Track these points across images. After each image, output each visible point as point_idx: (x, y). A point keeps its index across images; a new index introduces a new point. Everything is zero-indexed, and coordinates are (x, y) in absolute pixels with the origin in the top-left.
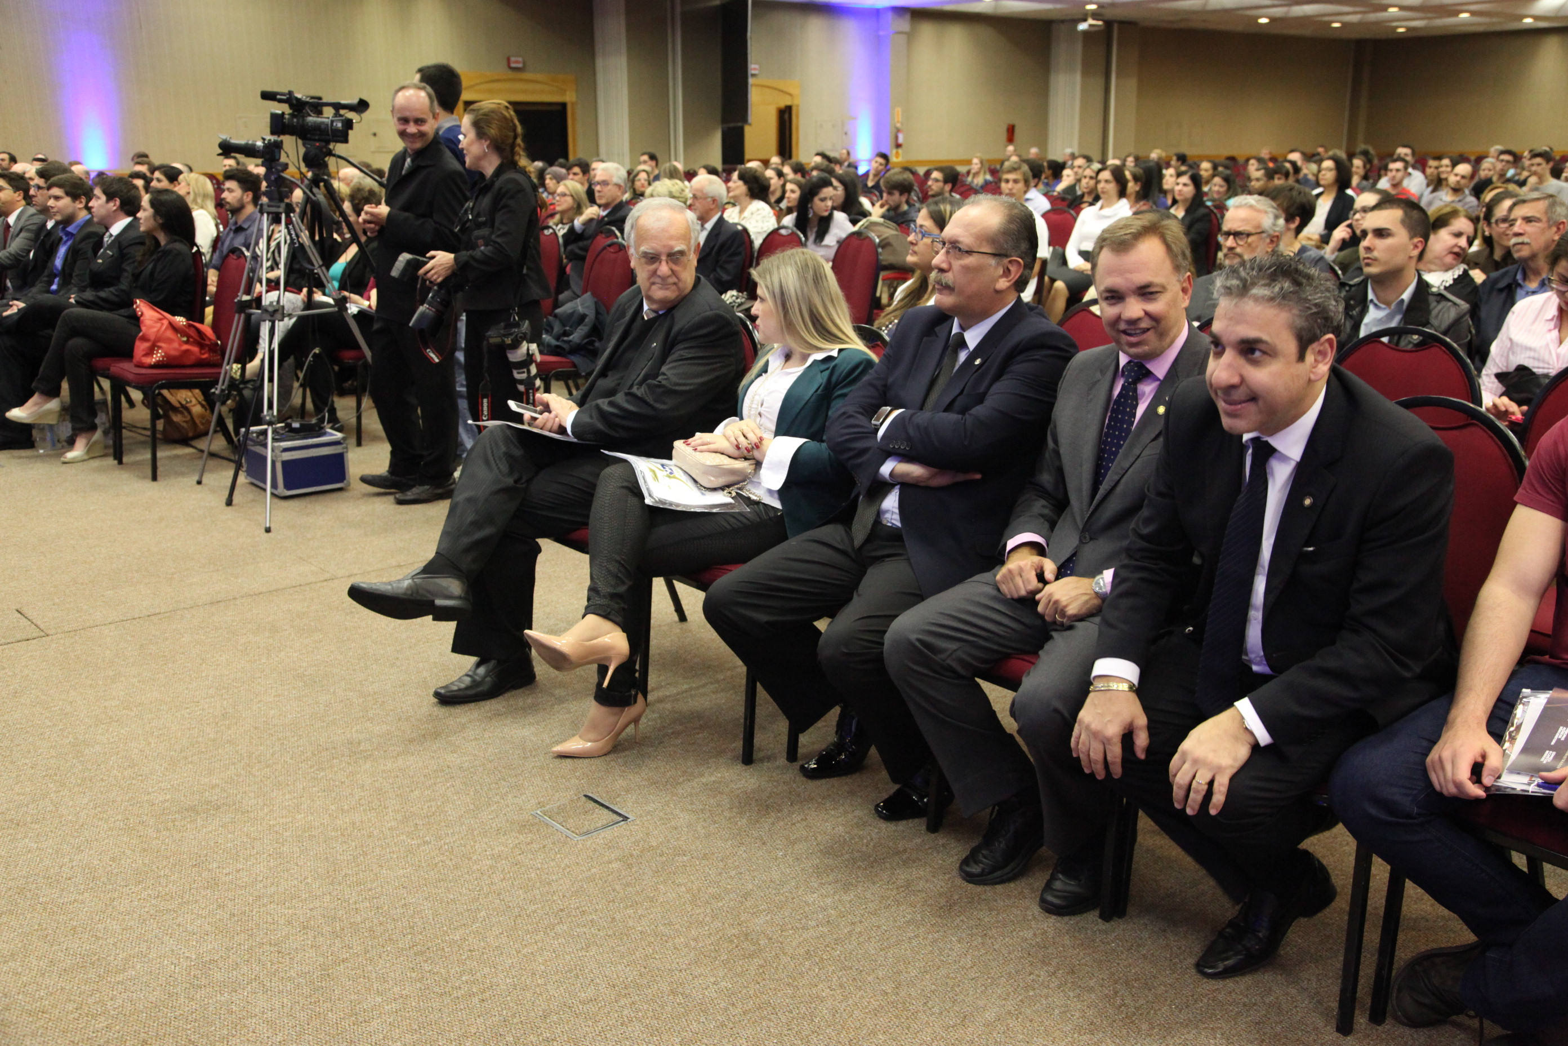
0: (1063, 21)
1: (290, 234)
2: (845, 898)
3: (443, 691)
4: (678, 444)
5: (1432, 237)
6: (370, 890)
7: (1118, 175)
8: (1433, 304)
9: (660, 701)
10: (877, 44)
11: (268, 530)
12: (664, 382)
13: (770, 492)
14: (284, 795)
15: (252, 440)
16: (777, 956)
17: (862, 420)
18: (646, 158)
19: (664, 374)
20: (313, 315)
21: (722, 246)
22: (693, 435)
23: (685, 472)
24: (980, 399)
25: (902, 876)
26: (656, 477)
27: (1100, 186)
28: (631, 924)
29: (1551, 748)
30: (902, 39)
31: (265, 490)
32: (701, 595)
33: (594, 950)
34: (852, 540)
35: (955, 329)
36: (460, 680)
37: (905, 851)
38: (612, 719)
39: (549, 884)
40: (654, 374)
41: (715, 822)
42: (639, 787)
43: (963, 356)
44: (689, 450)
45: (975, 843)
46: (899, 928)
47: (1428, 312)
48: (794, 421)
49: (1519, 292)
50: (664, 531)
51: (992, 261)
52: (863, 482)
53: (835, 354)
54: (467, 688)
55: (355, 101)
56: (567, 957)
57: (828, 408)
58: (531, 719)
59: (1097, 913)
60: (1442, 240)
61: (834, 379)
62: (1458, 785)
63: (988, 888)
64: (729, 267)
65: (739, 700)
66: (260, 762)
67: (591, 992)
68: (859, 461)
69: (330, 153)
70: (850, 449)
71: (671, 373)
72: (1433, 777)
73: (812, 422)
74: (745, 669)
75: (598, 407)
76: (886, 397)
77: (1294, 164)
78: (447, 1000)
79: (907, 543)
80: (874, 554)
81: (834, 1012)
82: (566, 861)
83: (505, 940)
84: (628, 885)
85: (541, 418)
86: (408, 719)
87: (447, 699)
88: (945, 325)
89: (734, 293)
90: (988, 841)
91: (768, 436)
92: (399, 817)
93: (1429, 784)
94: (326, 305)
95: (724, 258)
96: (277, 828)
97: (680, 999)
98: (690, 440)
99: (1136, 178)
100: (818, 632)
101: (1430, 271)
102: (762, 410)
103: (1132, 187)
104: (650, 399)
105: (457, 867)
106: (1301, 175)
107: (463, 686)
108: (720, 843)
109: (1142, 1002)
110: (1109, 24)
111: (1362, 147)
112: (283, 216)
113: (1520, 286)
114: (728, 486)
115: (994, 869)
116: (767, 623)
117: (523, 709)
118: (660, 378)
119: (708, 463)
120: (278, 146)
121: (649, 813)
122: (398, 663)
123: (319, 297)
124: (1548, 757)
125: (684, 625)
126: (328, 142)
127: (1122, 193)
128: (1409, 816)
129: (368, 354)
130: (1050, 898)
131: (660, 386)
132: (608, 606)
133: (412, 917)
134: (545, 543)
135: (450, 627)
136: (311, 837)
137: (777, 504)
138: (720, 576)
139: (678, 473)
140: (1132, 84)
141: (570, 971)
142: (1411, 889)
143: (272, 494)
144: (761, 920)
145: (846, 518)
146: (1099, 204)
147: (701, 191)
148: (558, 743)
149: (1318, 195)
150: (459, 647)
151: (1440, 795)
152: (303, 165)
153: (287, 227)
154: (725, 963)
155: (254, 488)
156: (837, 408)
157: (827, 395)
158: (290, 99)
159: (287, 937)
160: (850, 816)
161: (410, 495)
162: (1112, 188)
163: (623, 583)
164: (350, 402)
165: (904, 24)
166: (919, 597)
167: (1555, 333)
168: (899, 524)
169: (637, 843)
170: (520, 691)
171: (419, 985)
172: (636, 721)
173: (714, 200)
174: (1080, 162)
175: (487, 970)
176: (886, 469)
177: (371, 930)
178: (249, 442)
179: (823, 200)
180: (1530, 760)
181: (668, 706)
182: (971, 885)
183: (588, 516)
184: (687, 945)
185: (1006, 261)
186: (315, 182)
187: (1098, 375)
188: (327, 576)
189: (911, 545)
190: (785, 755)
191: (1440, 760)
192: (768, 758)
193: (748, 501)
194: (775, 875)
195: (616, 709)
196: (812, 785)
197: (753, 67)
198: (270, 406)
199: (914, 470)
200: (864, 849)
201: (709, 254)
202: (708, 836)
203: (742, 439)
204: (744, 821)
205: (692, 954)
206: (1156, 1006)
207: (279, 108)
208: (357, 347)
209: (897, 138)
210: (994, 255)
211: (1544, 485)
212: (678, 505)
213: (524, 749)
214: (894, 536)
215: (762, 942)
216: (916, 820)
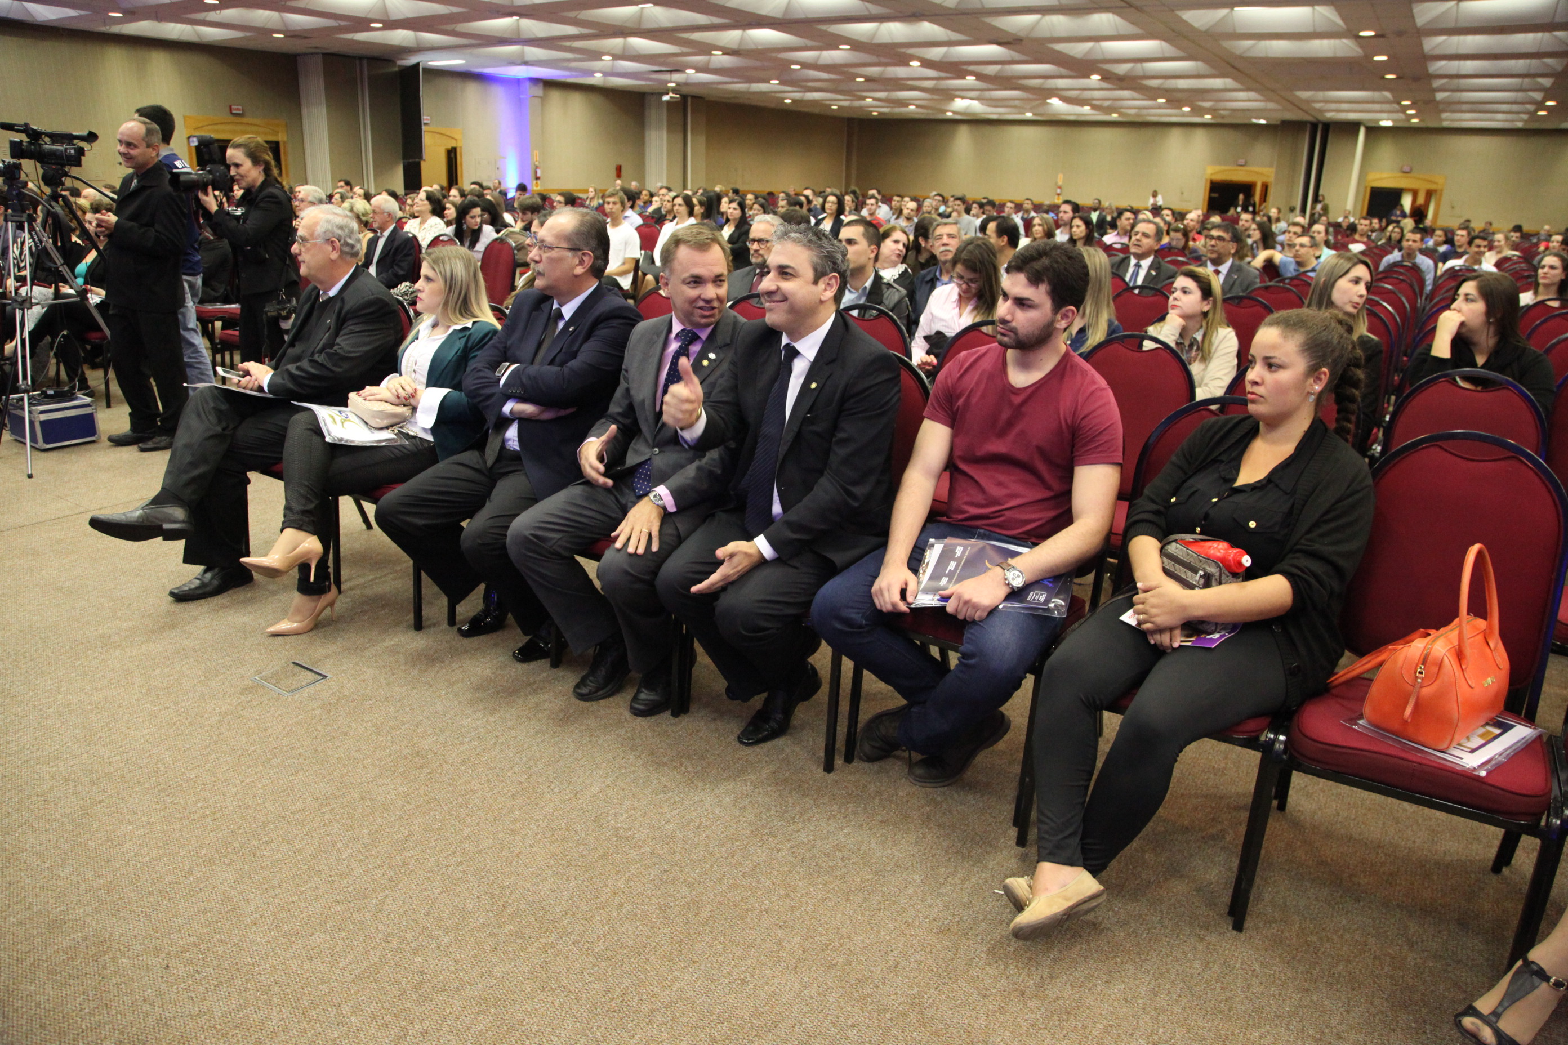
0: (652, 94)
1: (34, 240)
2: (492, 719)
3: (176, 591)
4: (352, 396)
5: (882, 245)
6: (121, 747)
7: (688, 201)
8: (884, 289)
9: (351, 589)
10: (519, 104)
11: (30, 476)
12: (339, 351)
13: (425, 430)
14: (46, 681)
15: (12, 405)
16: (441, 765)
17: (488, 373)
18: (342, 184)
19: (338, 344)
20: (60, 304)
21: (397, 249)
22: (363, 388)
23: (358, 416)
24: (574, 355)
25: (533, 700)
26: (335, 422)
27: (676, 208)
28: (330, 753)
29: (946, 576)
30: (538, 101)
31: (25, 444)
32: (374, 507)
33: (301, 775)
34: (485, 462)
35: (555, 306)
36: (190, 582)
37: (535, 682)
38: (313, 604)
39: (265, 730)
40: (331, 344)
41: (394, 674)
42: (335, 653)
43: (561, 325)
44: (360, 399)
45: (584, 673)
46: (530, 737)
47: (882, 295)
48: (441, 375)
49: (938, 283)
50: (342, 462)
51: (569, 254)
52: (491, 419)
53: (469, 325)
54: (197, 588)
55: (85, 133)
56: (281, 782)
57: (466, 366)
58: (250, 609)
59: (669, 712)
60: (889, 247)
61: (470, 344)
62: (894, 605)
63: (594, 703)
64: (403, 264)
65: (409, 583)
66: (25, 657)
67: (299, 805)
68: (488, 403)
69: (66, 175)
70: (481, 395)
71: (345, 344)
72: (876, 601)
73: (454, 376)
74: (411, 562)
75: (287, 370)
76: (507, 355)
77: (807, 197)
78: (185, 822)
79: (524, 461)
80: (502, 471)
81: (483, 799)
82: (279, 712)
83: (231, 774)
84: (327, 725)
85: (244, 381)
86: (150, 616)
87: (181, 597)
88: (547, 304)
89: (408, 284)
90: (593, 671)
91: (421, 387)
92: (144, 690)
93: (873, 604)
94: (69, 296)
95: (399, 258)
96: (41, 707)
97: (368, 803)
98: (361, 392)
99: (701, 203)
100: (463, 528)
101: (884, 268)
102: (416, 368)
103: (698, 209)
104: (329, 365)
105: (192, 724)
106: (812, 206)
107: (193, 586)
108: (398, 689)
109: (699, 768)
110: (684, 97)
111: (853, 188)
112: (26, 225)
113: (938, 279)
114: (392, 426)
115: (598, 689)
116: (425, 526)
117: (243, 602)
118: (335, 348)
119: (375, 409)
120: (18, 167)
121: (343, 671)
122: (142, 574)
123: (66, 290)
124: (944, 581)
125: (370, 532)
126: (63, 166)
127: (691, 214)
128: (860, 627)
129: (108, 332)
130: (637, 706)
131: (336, 354)
132: (300, 520)
133: (156, 764)
134: (252, 475)
135: (180, 545)
136: (70, 712)
137: (430, 438)
138: (385, 493)
139: (352, 417)
140: (702, 139)
141: (283, 791)
142: (867, 674)
143: (31, 447)
144: (429, 740)
145: (480, 446)
146: (675, 221)
147: (379, 207)
148: (271, 625)
149: (823, 219)
150: (189, 558)
151: (881, 611)
152: (42, 184)
153: (30, 232)
154: (402, 774)
155: (18, 444)
156: (472, 365)
157: (464, 356)
158: (26, 129)
159: (52, 788)
160: (495, 662)
161: (150, 444)
162: (684, 210)
163: (312, 502)
164: (100, 373)
165: (538, 91)
166: (533, 500)
167: (957, 310)
168: (518, 448)
169: (334, 694)
170: (241, 588)
171: (162, 813)
172: (331, 604)
173: (389, 215)
174: (664, 191)
175: (217, 798)
176: (508, 408)
177: (122, 776)
178: (10, 407)
179: (473, 217)
180: (934, 584)
181: (358, 592)
182: (582, 702)
183: (282, 453)
184: (373, 764)
185: (580, 253)
186: (55, 197)
187: (655, 337)
188: (81, 509)
189: (527, 463)
190: (446, 621)
191: (881, 590)
192: (434, 625)
193: (407, 436)
194: (439, 707)
195: (315, 597)
196: (466, 641)
197: (425, 118)
198: (25, 377)
199: (528, 408)
200: (505, 684)
201: (387, 255)
202: (388, 685)
203: (401, 391)
204: (416, 672)
205: (377, 771)
206: (708, 770)
207: (17, 137)
208: (99, 329)
209: (536, 172)
210: (570, 249)
211: (940, 405)
212: (352, 441)
213: (245, 632)
214: (515, 457)
215: (429, 757)
216: (543, 661)
